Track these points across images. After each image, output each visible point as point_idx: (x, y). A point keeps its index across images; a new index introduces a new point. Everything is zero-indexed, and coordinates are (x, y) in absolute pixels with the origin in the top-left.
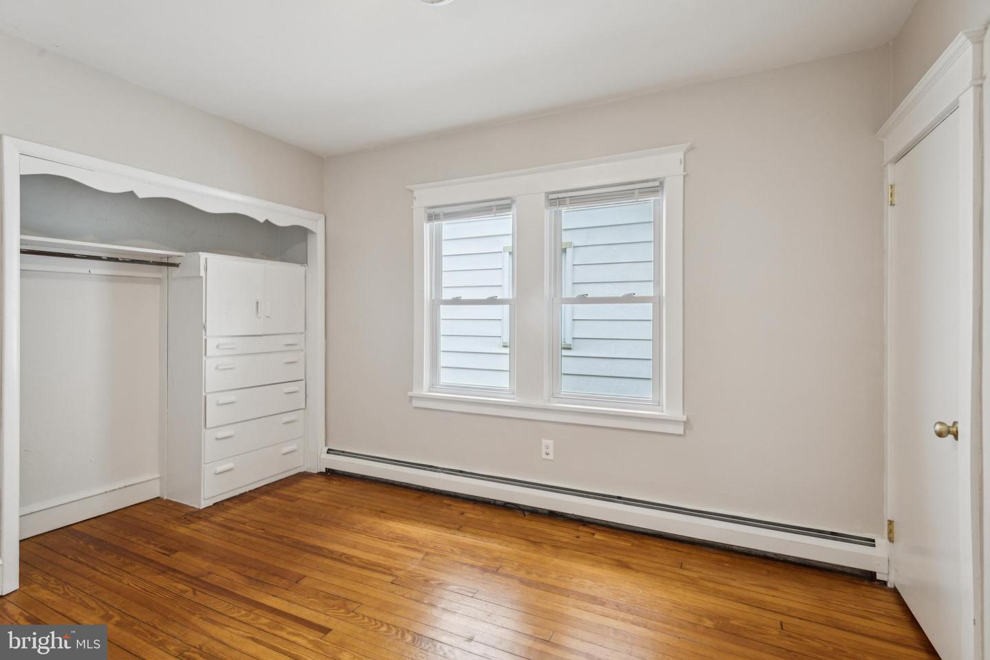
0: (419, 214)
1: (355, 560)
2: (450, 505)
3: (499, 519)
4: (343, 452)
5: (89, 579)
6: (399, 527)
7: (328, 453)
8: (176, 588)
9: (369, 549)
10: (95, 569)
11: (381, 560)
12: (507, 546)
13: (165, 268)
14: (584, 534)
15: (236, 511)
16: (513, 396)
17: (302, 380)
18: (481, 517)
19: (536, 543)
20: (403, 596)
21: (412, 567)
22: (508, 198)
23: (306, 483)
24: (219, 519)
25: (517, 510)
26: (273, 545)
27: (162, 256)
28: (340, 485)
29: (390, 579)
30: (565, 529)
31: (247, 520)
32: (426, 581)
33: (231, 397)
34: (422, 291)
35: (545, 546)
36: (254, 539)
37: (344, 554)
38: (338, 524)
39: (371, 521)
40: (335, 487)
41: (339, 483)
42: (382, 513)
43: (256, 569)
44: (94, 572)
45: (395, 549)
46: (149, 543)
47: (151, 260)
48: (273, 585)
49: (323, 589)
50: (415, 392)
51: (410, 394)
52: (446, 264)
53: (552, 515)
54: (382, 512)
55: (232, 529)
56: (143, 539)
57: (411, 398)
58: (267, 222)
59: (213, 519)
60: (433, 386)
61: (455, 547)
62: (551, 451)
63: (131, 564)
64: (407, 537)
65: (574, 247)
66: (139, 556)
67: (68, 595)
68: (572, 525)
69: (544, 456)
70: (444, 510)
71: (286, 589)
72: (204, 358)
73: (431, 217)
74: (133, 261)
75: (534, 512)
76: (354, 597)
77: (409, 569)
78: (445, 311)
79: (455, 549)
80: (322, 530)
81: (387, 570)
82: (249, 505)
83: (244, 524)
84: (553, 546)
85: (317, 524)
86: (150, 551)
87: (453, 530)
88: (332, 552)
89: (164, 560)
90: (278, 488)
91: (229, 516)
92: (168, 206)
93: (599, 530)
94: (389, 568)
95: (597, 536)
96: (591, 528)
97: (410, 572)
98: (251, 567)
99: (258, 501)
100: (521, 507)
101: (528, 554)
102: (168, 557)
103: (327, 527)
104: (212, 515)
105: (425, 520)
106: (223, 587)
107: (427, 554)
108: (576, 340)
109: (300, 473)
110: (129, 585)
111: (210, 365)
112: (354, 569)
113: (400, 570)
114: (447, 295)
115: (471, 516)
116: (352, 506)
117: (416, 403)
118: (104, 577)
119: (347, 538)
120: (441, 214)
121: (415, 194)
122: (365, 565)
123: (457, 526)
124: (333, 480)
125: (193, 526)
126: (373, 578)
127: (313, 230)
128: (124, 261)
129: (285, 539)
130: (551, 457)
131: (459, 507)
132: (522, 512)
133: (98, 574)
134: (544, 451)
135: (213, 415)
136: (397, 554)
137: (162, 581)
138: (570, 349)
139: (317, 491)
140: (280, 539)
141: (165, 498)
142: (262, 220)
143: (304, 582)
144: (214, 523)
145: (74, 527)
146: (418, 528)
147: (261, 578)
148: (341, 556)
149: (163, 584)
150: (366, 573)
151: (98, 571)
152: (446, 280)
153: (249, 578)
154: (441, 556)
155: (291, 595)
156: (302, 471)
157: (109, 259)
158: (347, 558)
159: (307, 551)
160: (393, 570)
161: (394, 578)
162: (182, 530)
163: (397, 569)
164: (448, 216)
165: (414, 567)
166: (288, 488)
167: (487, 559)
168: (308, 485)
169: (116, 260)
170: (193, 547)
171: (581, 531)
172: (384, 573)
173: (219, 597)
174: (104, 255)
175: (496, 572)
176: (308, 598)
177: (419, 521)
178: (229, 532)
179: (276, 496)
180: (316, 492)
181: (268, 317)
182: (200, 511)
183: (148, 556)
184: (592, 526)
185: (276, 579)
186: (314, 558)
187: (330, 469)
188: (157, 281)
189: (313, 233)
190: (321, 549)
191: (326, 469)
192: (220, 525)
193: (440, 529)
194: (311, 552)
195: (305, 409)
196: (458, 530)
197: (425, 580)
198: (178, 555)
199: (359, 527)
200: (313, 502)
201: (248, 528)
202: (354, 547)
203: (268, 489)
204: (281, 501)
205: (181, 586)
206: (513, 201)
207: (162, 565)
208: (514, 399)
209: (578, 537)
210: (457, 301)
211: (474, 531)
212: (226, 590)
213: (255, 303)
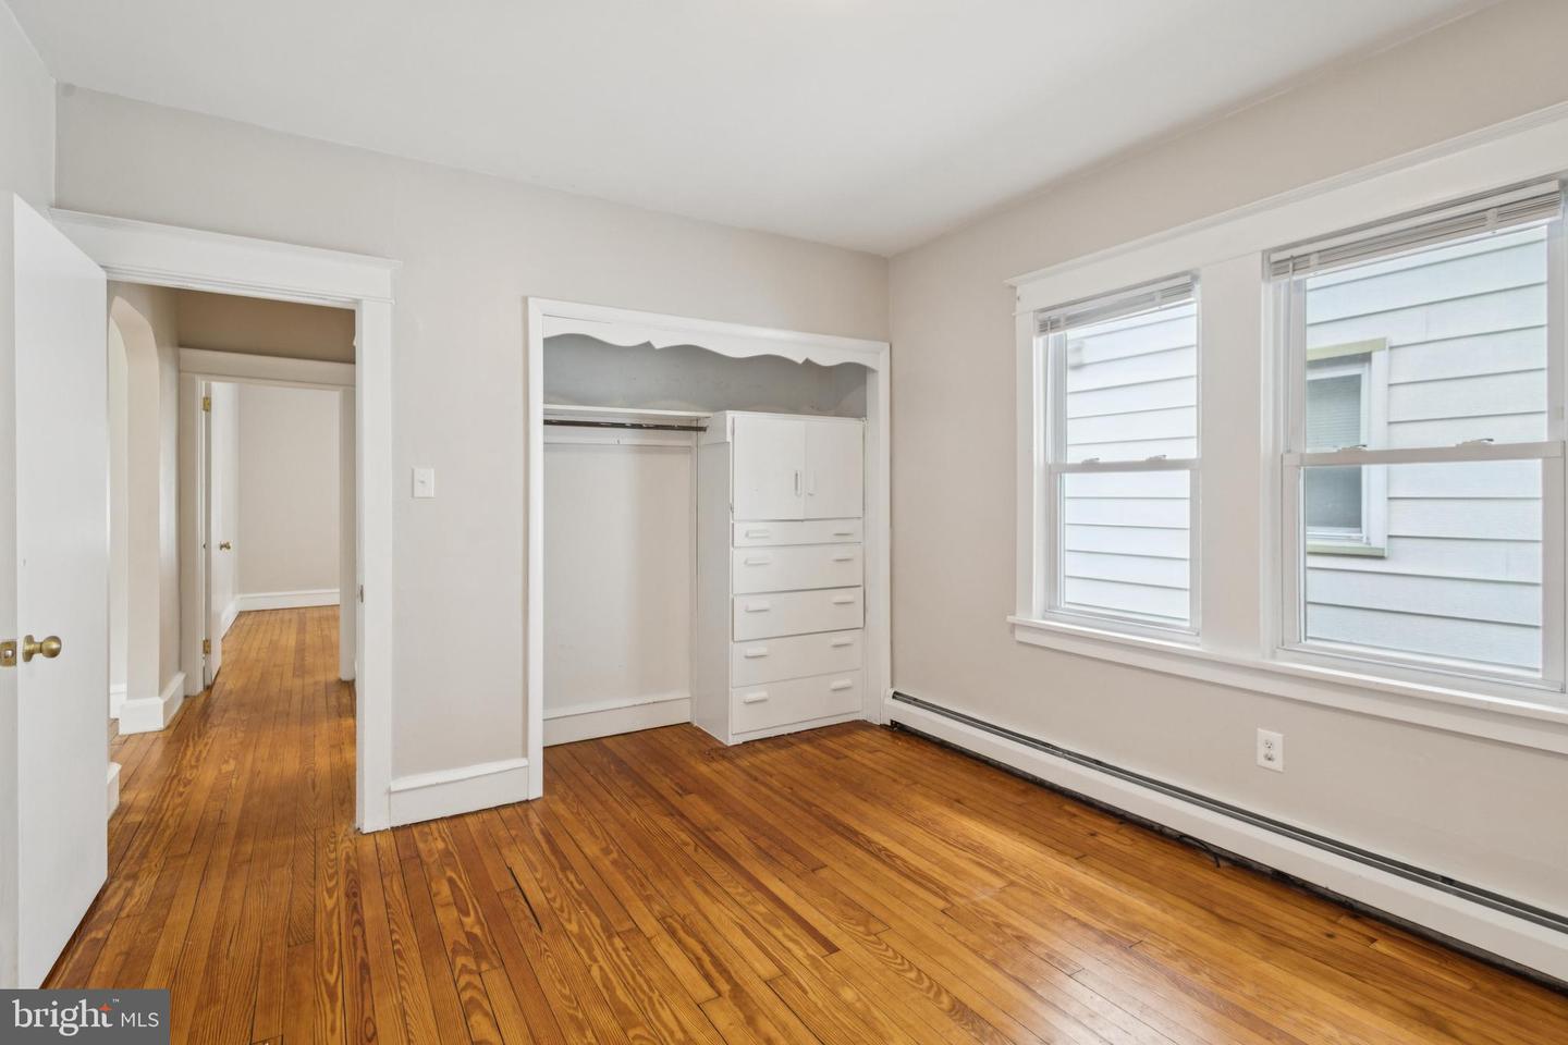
0: (1025, 322)
1: (899, 862)
2: (1074, 815)
3: (1161, 860)
4: (915, 700)
5: (601, 803)
6: (977, 830)
7: (894, 697)
8: (678, 836)
9: (922, 852)
10: (609, 793)
11: (936, 873)
12: (1164, 911)
13: (694, 433)
14: (1349, 936)
15: (764, 758)
16: (1198, 640)
17: (858, 586)
18: (1128, 850)
19: (1229, 921)
20: (954, 936)
21: (981, 897)
22: (1184, 274)
23: (863, 737)
24: (744, 763)
25: (1204, 854)
26: (796, 811)
27: (691, 419)
28: (907, 749)
29: (941, 904)
30: (1304, 914)
31: (775, 772)
32: (998, 925)
33: (763, 603)
34: (1031, 452)
35: (1248, 934)
36: (778, 799)
37: (886, 849)
38: (889, 804)
39: (937, 811)
40: (901, 750)
41: (906, 745)
42: (957, 803)
43: (770, 839)
44: (608, 796)
45: (962, 862)
46: (667, 776)
47: (676, 424)
48: (783, 866)
49: (845, 890)
50: (1019, 618)
51: (1010, 619)
52: (1073, 406)
53: (1281, 881)
54: (958, 801)
55: (756, 779)
56: (661, 769)
57: (1014, 626)
58: (807, 362)
59: (738, 762)
60: (1050, 609)
61: (1064, 886)
62: (1277, 752)
63: (644, 797)
64: (987, 848)
65: (1391, 348)
66: (653, 789)
67: (580, 815)
68: (1324, 910)
69: (1262, 761)
70: (1064, 821)
71: (798, 876)
72: (731, 549)
73: (1047, 326)
74: (657, 427)
75: (1242, 867)
76: (882, 915)
77: (976, 899)
78: (1072, 483)
79: (1061, 889)
80: (864, 807)
81: (942, 891)
82: (783, 752)
83: (771, 776)
84: (1264, 936)
85: (858, 797)
86: (665, 785)
87: (1068, 858)
88: (870, 842)
89: (675, 800)
90: (824, 738)
91: (758, 762)
92: (690, 354)
93: (1389, 935)
94: (945, 889)
95: (1381, 947)
96: (1372, 928)
97: (974, 903)
98: (764, 835)
99: (796, 749)
100: (1212, 848)
101: (1204, 936)
102: (679, 798)
103: (873, 805)
104: (738, 756)
105: (1023, 829)
106: (727, 850)
107: (1012, 884)
108: (1394, 540)
109: (856, 721)
110: (635, 820)
111: (738, 557)
112: (893, 875)
113: (961, 896)
114: (1074, 456)
115: (1109, 842)
116: (916, 783)
117: (1021, 636)
118: (615, 805)
119: (896, 827)
120: (1062, 319)
121: (1019, 292)
122: (912, 875)
123: (1077, 854)
124: (899, 739)
125: (714, 765)
126: (917, 896)
127: (874, 367)
128: (648, 428)
129: (814, 808)
130: (1277, 765)
131: (1090, 821)
132: (1213, 859)
133: (611, 799)
134: (1262, 751)
135: (743, 626)
136: (964, 872)
137: (667, 824)
138: (1381, 558)
139: (874, 751)
140: (808, 807)
141: (696, 724)
142: (800, 361)
143: (824, 873)
144: (737, 766)
145: (604, 741)
146: (1007, 839)
147: (773, 852)
148: (880, 850)
149: (667, 830)
150: (909, 886)
151: (611, 795)
152: (1075, 432)
153: (759, 848)
154: (1034, 893)
155: (801, 885)
156: (861, 718)
157: (633, 426)
158: (889, 856)
159: (837, 832)
160: (949, 893)
161: (949, 906)
162: (703, 769)
163: (956, 893)
164: (1073, 321)
165: (984, 897)
166: (835, 740)
167: (1116, 921)
168: (865, 740)
169: (640, 426)
170: (709, 792)
171: (1342, 926)
172: (936, 894)
173: (718, 860)
174: (628, 421)
175: (1128, 947)
176: (823, 896)
177: (1013, 829)
178: (753, 783)
179: (819, 747)
180: (870, 752)
181: (811, 495)
182: (727, 748)
183: (660, 791)
184: (1376, 924)
185: (787, 859)
186: (844, 843)
187: (897, 723)
188: (687, 450)
189: (873, 371)
190: (856, 833)
191: (892, 721)
192: (744, 771)
193: (1043, 849)
194: (842, 835)
195: (863, 628)
196: (1077, 859)
197: (996, 924)
198: (692, 798)
199: (917, 815)
200: (863, 765)
201: (775, 783)
202: (902, 844)
203: (812, 736)
204: (824, 756)
205: (684, 836)
206: (1195, 278)
207: (673, 806)
208: (1198, 645)
209: (1330, 936)
210: (1091, 466)
211: (1105, 867)
212: (729, 857)
213: (794, 475)
